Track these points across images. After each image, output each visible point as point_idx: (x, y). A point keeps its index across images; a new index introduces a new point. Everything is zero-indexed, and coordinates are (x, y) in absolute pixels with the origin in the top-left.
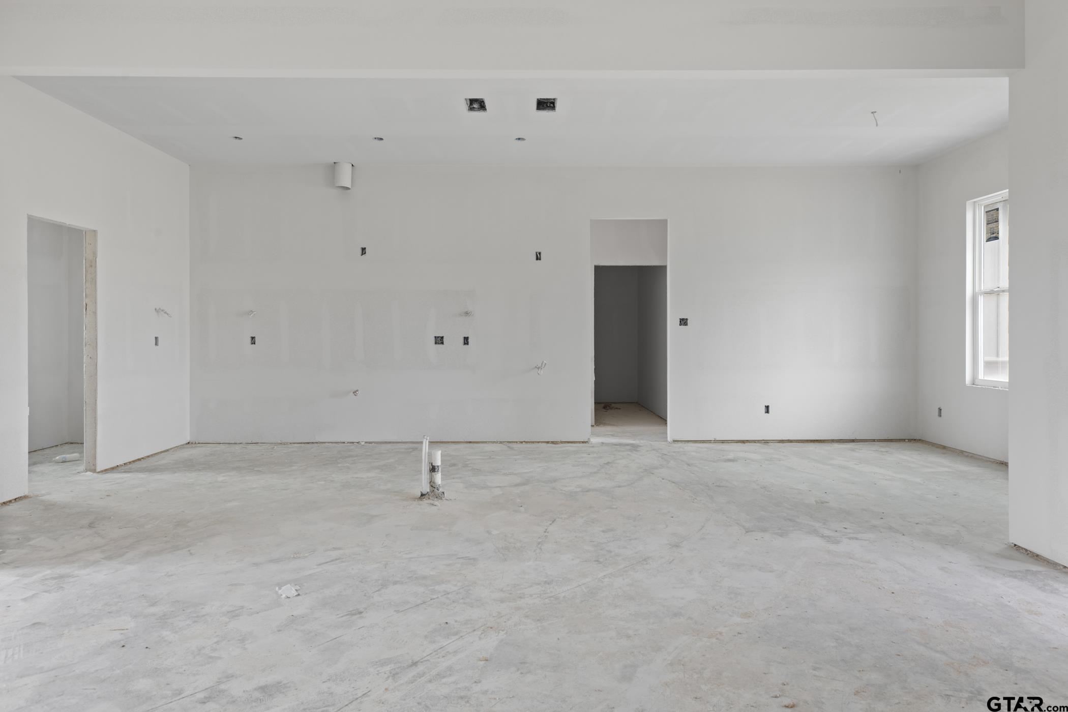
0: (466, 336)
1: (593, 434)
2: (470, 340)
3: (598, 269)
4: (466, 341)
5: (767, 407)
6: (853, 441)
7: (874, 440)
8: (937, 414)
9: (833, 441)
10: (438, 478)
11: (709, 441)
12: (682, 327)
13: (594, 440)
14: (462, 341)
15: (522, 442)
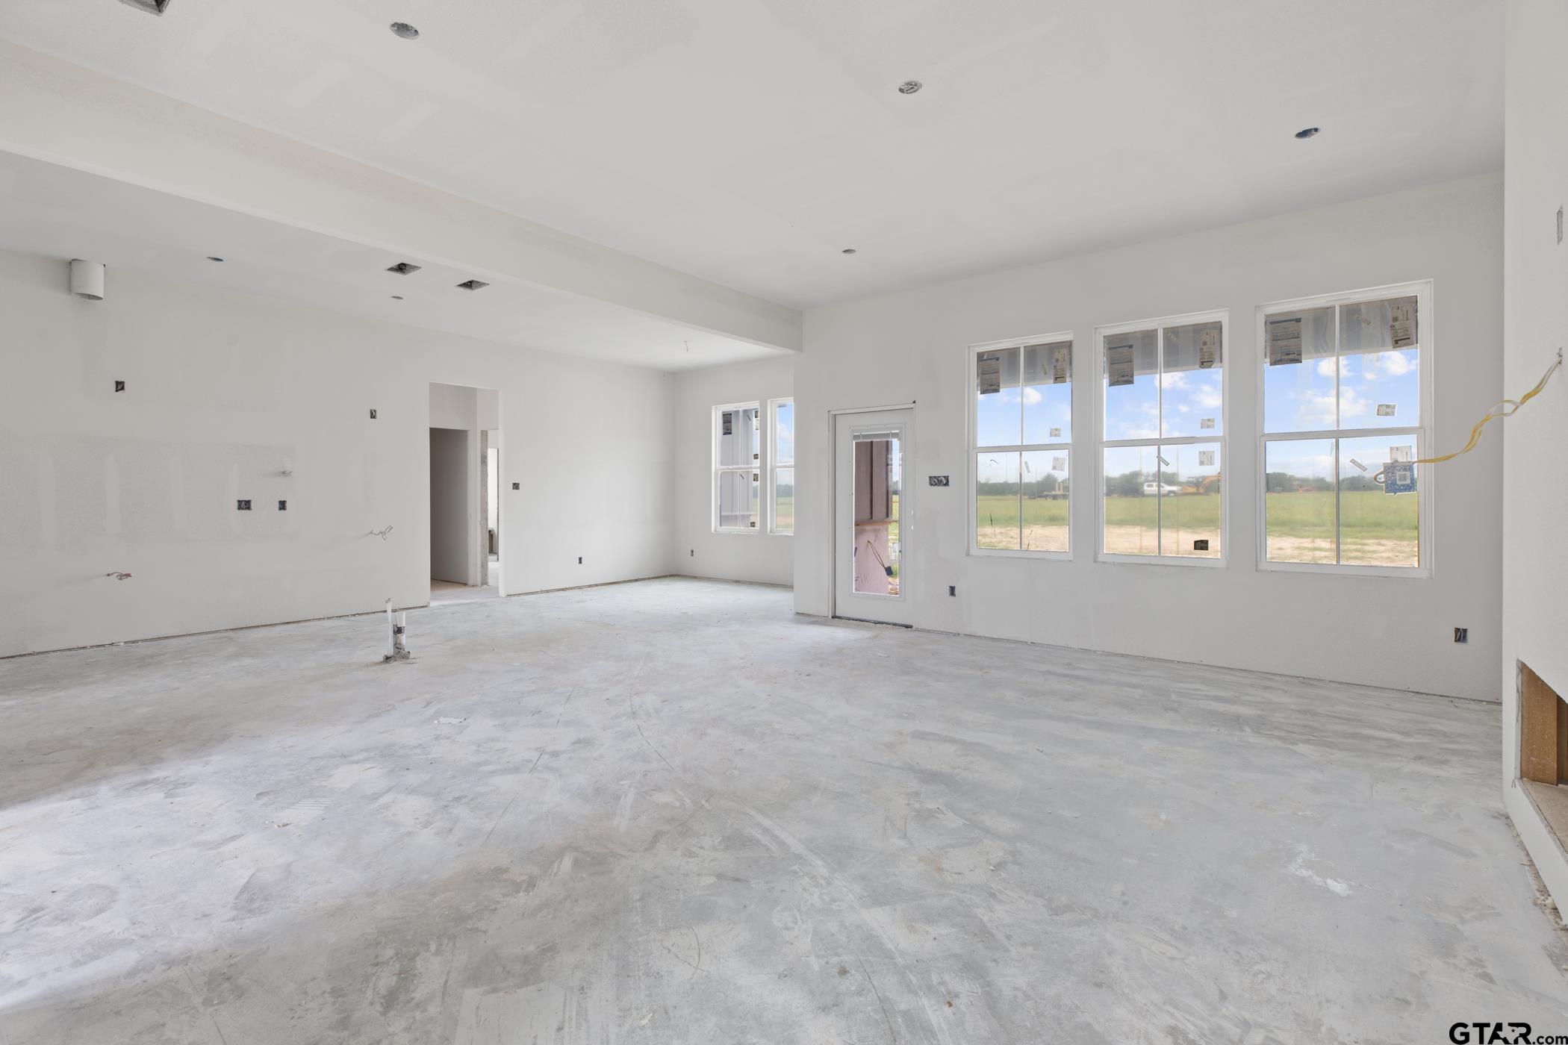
0: (282, 500)
1: (433, 599)
2: (287, 505)
3: (432, 430)
4: (283, 505)
5: (580, 559)
6: (636, 580)
7: (649, 579)
8: (690, 554)
9: (624, 582)
10: (403, 638)
11: (537, 593)
12: (515, 490)
13: (433, 604)
14: (277, 505)
15: (354, 615)
